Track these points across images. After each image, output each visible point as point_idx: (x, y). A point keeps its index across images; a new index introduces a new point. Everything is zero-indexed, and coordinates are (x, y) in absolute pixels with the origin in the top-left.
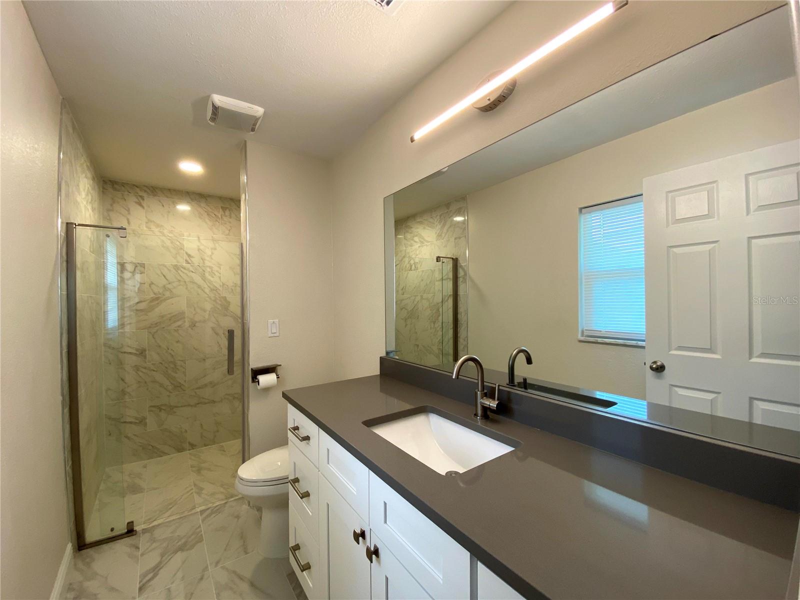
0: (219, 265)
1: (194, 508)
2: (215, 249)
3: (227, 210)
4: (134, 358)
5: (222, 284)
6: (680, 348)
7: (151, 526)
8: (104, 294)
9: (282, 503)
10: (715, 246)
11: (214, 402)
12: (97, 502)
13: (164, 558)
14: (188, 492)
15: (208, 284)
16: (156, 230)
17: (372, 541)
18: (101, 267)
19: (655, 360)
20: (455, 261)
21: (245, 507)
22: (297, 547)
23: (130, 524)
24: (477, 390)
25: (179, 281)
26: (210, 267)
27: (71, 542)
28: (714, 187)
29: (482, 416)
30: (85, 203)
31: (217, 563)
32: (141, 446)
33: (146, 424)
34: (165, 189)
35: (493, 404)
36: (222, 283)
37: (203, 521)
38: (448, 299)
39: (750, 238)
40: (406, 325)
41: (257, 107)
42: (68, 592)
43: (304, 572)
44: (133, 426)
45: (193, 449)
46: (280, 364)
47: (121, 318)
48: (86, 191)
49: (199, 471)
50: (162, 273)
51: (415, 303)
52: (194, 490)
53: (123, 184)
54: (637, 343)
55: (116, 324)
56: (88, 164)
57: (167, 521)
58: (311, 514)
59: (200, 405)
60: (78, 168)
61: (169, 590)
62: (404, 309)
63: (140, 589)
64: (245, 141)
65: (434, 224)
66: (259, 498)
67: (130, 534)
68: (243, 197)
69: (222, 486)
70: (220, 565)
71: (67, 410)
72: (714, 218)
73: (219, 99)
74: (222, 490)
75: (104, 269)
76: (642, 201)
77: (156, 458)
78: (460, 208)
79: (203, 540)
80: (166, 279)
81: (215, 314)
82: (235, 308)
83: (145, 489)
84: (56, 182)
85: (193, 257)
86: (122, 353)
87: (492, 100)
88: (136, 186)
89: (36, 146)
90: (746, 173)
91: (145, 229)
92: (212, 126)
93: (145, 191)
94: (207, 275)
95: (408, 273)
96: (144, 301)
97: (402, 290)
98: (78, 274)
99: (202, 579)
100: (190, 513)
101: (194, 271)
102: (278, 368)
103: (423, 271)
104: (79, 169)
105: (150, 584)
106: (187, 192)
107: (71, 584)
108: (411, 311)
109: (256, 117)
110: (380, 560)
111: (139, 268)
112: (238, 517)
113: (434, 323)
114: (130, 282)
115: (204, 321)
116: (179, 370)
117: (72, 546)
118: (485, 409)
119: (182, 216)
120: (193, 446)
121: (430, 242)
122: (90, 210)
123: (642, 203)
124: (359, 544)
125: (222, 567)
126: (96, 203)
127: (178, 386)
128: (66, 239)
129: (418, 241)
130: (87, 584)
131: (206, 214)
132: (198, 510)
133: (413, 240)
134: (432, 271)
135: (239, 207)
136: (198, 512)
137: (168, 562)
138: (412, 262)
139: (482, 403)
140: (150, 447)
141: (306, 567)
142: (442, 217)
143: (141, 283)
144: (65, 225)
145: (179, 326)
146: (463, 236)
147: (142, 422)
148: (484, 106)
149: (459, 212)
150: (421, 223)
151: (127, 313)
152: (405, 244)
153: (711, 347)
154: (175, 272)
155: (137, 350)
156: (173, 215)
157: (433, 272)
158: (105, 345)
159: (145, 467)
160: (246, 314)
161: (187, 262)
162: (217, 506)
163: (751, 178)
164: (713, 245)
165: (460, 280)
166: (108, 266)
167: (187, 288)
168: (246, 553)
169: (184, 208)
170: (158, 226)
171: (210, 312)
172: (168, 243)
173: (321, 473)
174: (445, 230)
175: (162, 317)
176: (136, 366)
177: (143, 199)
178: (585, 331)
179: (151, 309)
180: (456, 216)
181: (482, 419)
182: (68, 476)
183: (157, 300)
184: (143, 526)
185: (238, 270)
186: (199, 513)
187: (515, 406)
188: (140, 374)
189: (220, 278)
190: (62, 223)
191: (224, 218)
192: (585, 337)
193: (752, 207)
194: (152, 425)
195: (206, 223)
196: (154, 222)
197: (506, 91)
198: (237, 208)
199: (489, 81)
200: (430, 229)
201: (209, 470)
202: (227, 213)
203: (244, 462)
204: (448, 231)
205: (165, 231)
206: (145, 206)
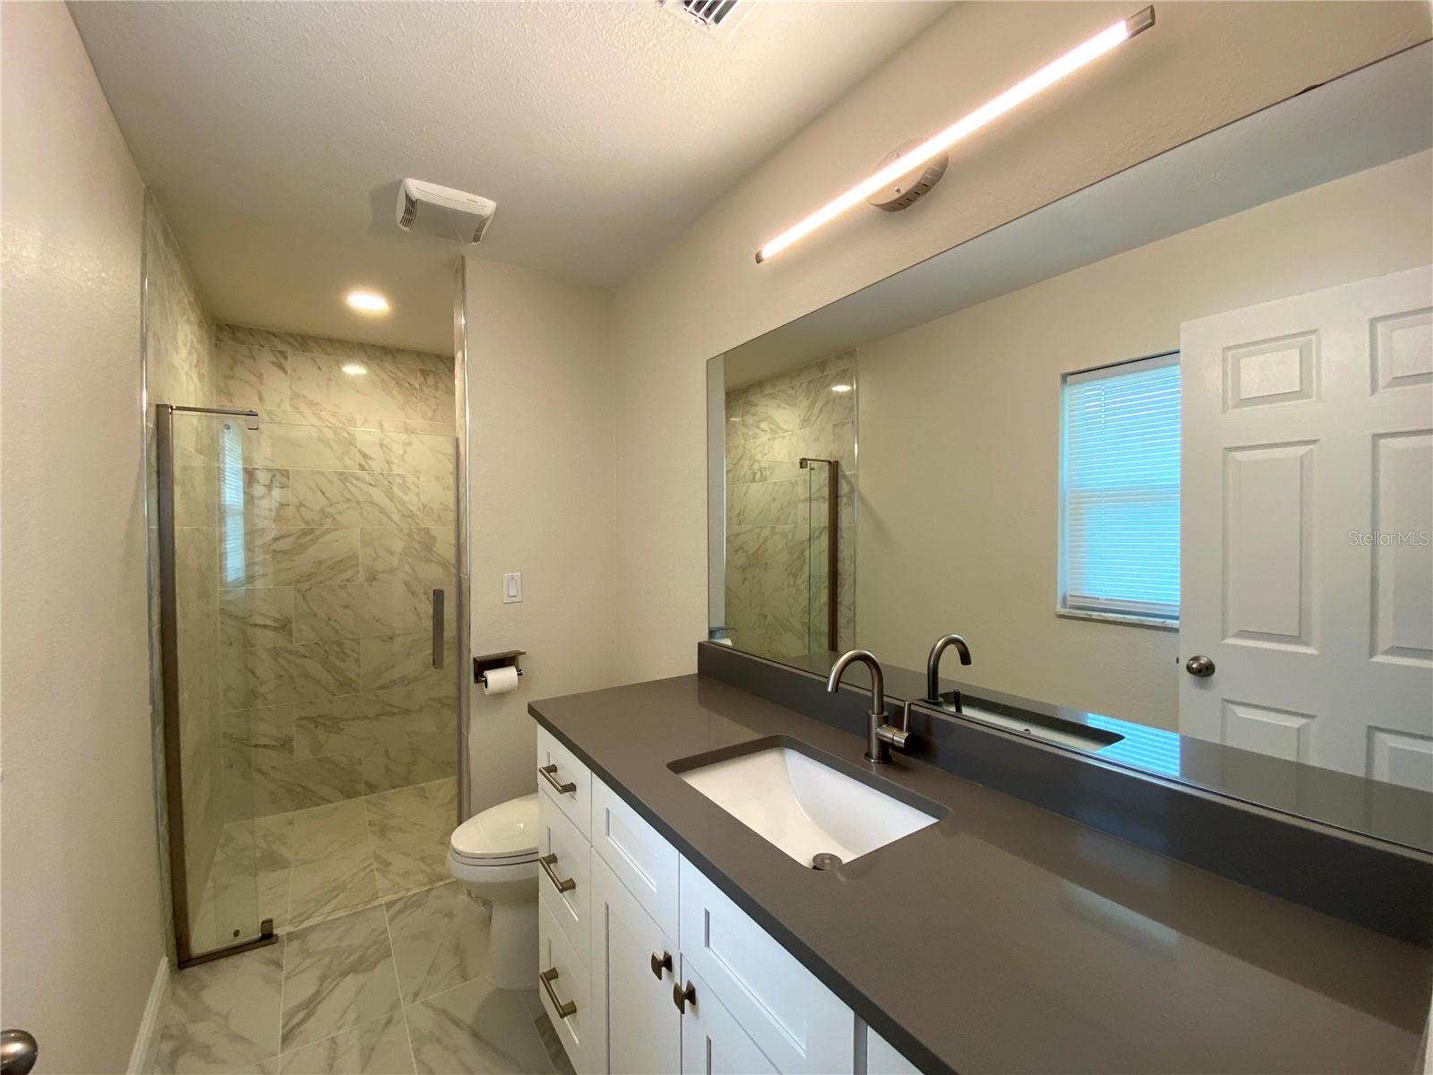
0: (417, 473)
1: (374, 897)
2: (410, 444)
3: (431, 376)
4: (270, 633)
5: (421, 507)
6: (1243, 634)
7: (301, 927)
8: (220, 523)
9: (527, 896)
10: (1312, 450)
11: (407, 711)
12: (210, 884)
13: (325, 984)
14: (364, 868)
15: (397, 505)
16: (307, 411)
17: (685, 974)
18: (215, 476)
19: (1196, 655)
20: (834, 467)
21: (463, 898)
22: (553, 974)
23: (268, 924)
24: (870, 712)
25: (348, 500)
26: (403, 477)
27: (167, 955)
28: (1311, 341)
29: (878, 758)
30: (186, 368)
31: (416, 995)
32: (283, 786)
33: (291, 751)
34: (324, 339)
35: (900, 738)
36: (423, 504)
37: (392, 919)
38: (820, 534)
39: (1377, 437)
40: (745, 579)
41: (484, 199)
42: (161, 1042)
43: (565, 1018)
44: (270, 752)
45: (373, 793)
46: (523, 651)
47: (250, 564)
48: (189, 345)
49: (383, 830)
50: (319, 488)
51: (761, 540)
52: (374, 867)
53: (251, 332)
54: (1164, 622)
55: (241, 574)
56: (192, 300)
57: (329, 918)
58: (577, 919)
59: (383, 717)
60: (174, 307)
61: (333, 1041)
62: (741, 551)
63: (285, 1038)
64: (463, 258)
65: (797, 398)
66: (486, 886)
67: (268, 941)
68: (459, 355)
69: (422, 859)
70: (419, 1001)
71: (159, 730)
72: (1311, 398)
73: (417, 188)
74: (422, 865)
75: (219, 480)
76: (1178, 364)
77: (309, 807)
78: (844, 371)
79: (391, 955)
80: (326, 497)
81: (409, 559)
82: (445, 548)
83: (290, 863)
84: (138, 335)
85: (370, 459)
86: (251, 625)
87: (903, 191)
88: (274, 335)
89: (103, 275)
90: (1371, 317)
91: (289, 409)
92: (406, 232)
93: (289, 343)
94: (395, 489)
95: (749, 486)
96: (288, 536)
97: (737, 517)
98: (177, 491)
99: (389, 1022)
100: (369, 906)
101: (373, 483)
102: (520, 657)
103: (775, 483)
104: (176, 309)
105: (301, 1029)
106: (362, 344)
107: (166, 1027)
108: (753, 554)
109: (481, 216)
110: (697, 1009)
111: (278, 477)
112: (450, 915)
113: (795, 576)
114: (264, 504)
115: (392, 571)
116: (349, 657)
117: (168, 962)
118: (885, 746)
119: (352, 383)
120: (372, 788)
121: (787, 431)
122: (194, 378)
123: (1178, 367)
124: (660, 979)
125: (423, 1003)
126: (206, 365)
127: (346, 684)
128: (155, 432)
129: (768, 429)
130: (192, 1028)
131: (394, 382)
132: (383, 901)
133: (758, 427)
134: (791, 483)
135: (452, 370)
136: (381, 905)
137: (332, 989)
138: (756, 467)
139: (880, 735)
140: (300, 789)
141: (569, 1010)
142: (811, 387)
143: (282, 505)
144: (153, 409)
145: (348, 580)
146: (849, 423)
147: (286, 745)
148: (891, 202)
149: (842, 377)
150: (772, 396)
151: (259, 557)
152: (743, 434)
153: (1300, 633)
154: (343, 486)
155: (276, 620)
156: (338, 384)
157: (793, 485)
158: (222, 611)
159: (291, 823)
160: (464, 561)
161: (362, 468)
162: (414, 895)
163: (1380, 327)
164: (1308, 448)
165: (843, 501)
166: (227, 474)
167: (361, 514)
168: (465, 978)
169: (354, 370)
170: (311, 404)
171: (401, 555)
172: (329, 434)
173: (596, 850)
174: (816, 411)
175: (320, 563)
176: (275, 648)
177: (286, 358)
178: (1068, 598)
179: (299, 549)
180: (836, 385)
181: (879, 763)
182: (163, 842)
183: (309, 534)
184: (289, 929)
185: (451, 480)
186: (384, 907)
187: (937, 741)
188: (280, 660)
189: (418, 494)
190: (149, 404)
191: (424, 388)
192: (1070, 608)
193: (1381, 382)
194: (302, 751)
195: (394, 398)
196: (304, 397)
197: (929, 177)
198: (447, 371)
199: (898, 156)
200: (787, 407)
201: (400, 830)
202: (431, 380)
203: (460, 823)
204: (820, 412)
205: (323, 414)
206: (288, 368)
